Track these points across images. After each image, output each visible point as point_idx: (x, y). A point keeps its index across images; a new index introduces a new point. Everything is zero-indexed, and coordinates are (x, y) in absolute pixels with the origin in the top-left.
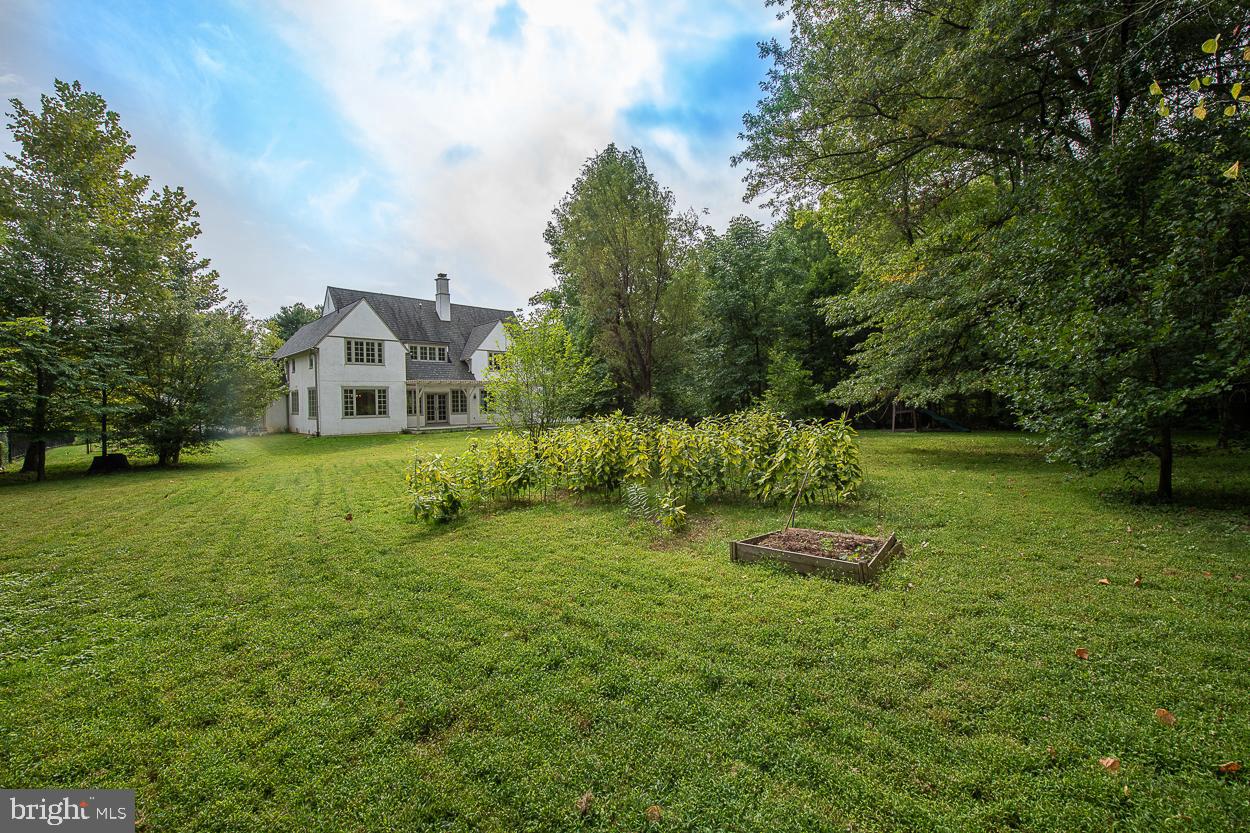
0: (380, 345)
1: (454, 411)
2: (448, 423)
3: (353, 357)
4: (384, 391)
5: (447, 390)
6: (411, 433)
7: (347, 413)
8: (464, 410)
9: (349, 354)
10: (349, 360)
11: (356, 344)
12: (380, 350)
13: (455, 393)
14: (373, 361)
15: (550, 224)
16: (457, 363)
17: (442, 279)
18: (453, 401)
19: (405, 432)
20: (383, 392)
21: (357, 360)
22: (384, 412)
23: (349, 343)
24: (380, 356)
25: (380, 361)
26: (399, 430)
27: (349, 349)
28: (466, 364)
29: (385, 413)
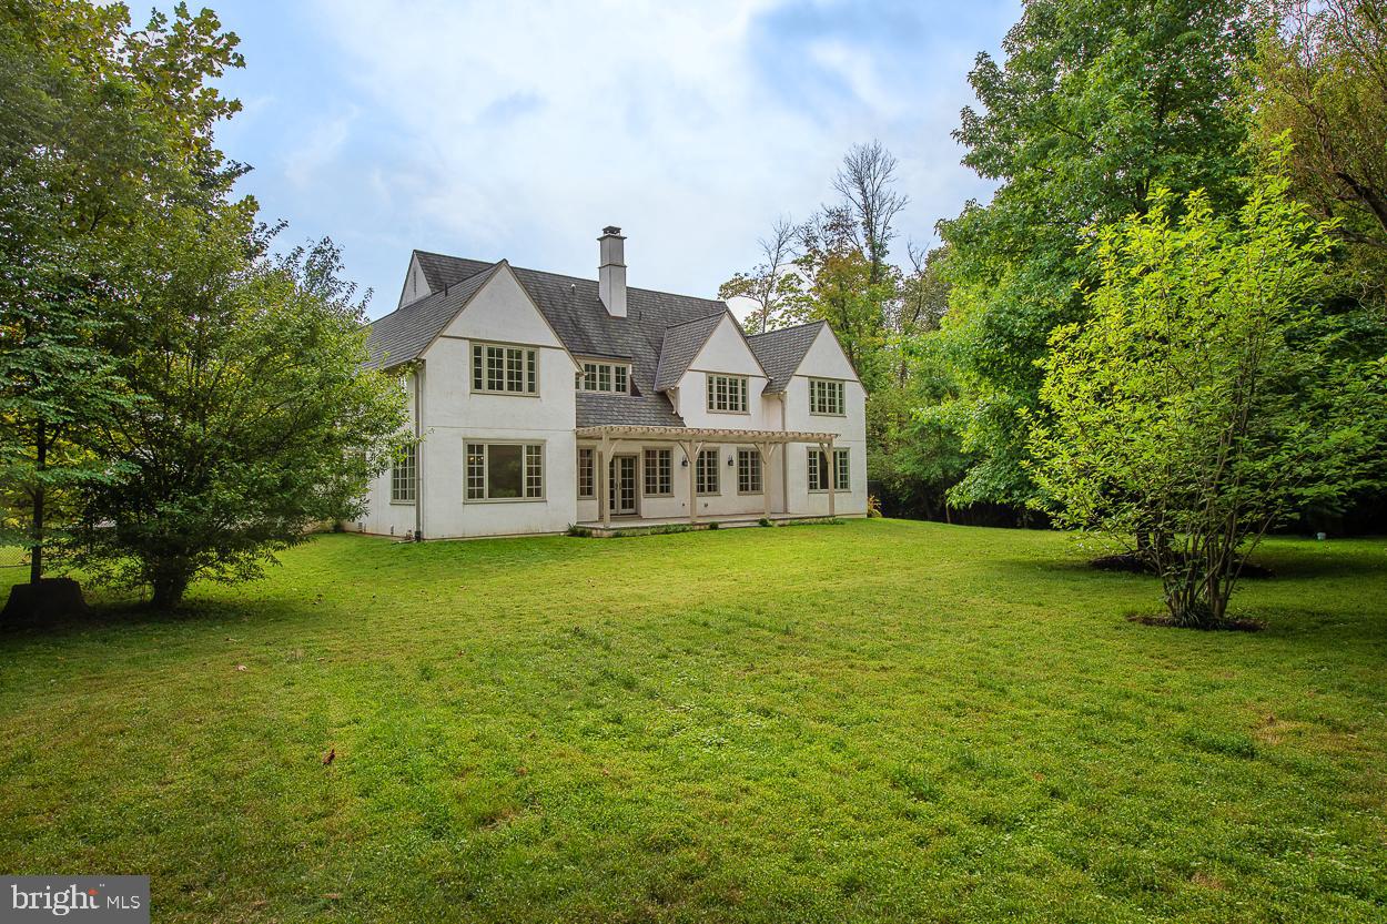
0: (531, 356)
1: (648, 491)
2: (637, 515)
3: (485, 379)
4: (538, 449)
5: (636, 448)
6: (590, 535)
7: (473, 494)
8: (666, 489)
9: (478, 373)
10: (478, 385)
11: (491, 352)
12: (531, 367)
13: (649, 453)
14: (519, 387)
15: (966, 112)
16: (651, 397)
17: (612, 236)
18: (648, 472)
19: (576, 533)
20: (536, 450)
21: (491, 386)
22: (536, 491)
23: (478, 351)
24: (531, 377)
25: (531, 388)
26: (562, 527)
27: (478, 362)
28: (665, 399)
29: (538, 493)
